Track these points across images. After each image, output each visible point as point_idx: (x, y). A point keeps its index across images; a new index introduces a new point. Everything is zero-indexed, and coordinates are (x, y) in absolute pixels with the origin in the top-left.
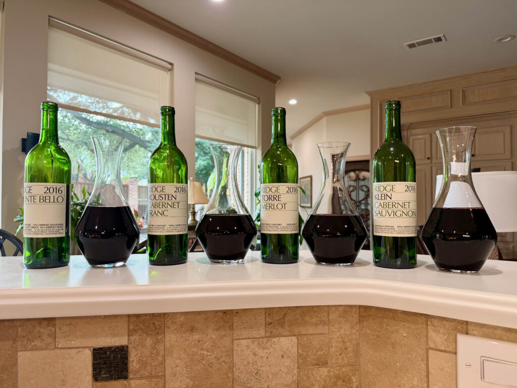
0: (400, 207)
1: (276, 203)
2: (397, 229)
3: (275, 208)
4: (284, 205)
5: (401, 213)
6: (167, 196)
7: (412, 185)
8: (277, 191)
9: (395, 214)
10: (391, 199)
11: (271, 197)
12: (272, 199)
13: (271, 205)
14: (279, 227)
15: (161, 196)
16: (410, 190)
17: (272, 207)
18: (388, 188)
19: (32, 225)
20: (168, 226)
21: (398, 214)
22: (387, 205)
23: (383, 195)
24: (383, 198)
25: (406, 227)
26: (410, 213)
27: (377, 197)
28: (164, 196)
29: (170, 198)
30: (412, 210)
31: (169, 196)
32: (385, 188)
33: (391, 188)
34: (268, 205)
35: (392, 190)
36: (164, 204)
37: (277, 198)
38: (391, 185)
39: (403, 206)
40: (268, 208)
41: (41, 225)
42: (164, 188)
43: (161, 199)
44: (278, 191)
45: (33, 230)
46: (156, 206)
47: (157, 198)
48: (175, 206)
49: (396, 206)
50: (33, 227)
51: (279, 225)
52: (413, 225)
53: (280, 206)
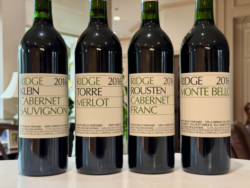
0: (48, 103)
1: (95, 98)
2: (44, 129)
3: (95, 104)
4: (105, 101)
5: (50, 110)
6: (155, 89)
7: (62, 78)
8: (96, 83)
9: (42, 111)
10: (38, 93)
11: (88, 90)
12: (91, 92)
13: (89, 101)
14: (99, 128)
15: (149, 89)
16: (60, 83)
17: (91, 103)
18: (35, 81)
19: (204, 123)
20: (157, 126)
21: (46, 111)
22: (34, 101)
23: (29, 89)
24: (29, 93)
25: (55, 126)
26: (60, 111)
27: (23, 91)
28: (152, 89)
29: (159, 92)
30: (63, 107)
31: (158, 89)
32: (31, 81)
33: (38, 80)
34: (85, 101)
35: (39, 83)
36: (152, 99)
37: (97, 91)
38: (39, 77)
39: (52, 102)
40: (85, 104)
41: (215, 122)
42: (152, 79)
43: (149, 92)
44: (98, 83)
45: (205, 128)
46: (142, 102)
47: (143, 91)
48: (164, 102)
49: (44, 102)
50: (205, 125)
51: (100, 125)
52: (63, 124)
53: (100, 102)
